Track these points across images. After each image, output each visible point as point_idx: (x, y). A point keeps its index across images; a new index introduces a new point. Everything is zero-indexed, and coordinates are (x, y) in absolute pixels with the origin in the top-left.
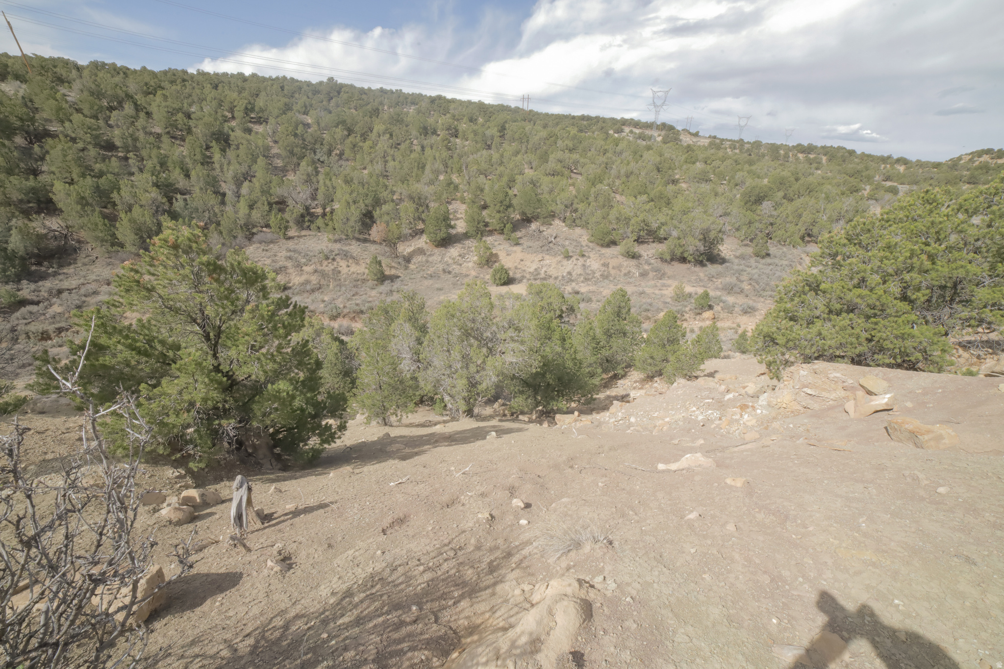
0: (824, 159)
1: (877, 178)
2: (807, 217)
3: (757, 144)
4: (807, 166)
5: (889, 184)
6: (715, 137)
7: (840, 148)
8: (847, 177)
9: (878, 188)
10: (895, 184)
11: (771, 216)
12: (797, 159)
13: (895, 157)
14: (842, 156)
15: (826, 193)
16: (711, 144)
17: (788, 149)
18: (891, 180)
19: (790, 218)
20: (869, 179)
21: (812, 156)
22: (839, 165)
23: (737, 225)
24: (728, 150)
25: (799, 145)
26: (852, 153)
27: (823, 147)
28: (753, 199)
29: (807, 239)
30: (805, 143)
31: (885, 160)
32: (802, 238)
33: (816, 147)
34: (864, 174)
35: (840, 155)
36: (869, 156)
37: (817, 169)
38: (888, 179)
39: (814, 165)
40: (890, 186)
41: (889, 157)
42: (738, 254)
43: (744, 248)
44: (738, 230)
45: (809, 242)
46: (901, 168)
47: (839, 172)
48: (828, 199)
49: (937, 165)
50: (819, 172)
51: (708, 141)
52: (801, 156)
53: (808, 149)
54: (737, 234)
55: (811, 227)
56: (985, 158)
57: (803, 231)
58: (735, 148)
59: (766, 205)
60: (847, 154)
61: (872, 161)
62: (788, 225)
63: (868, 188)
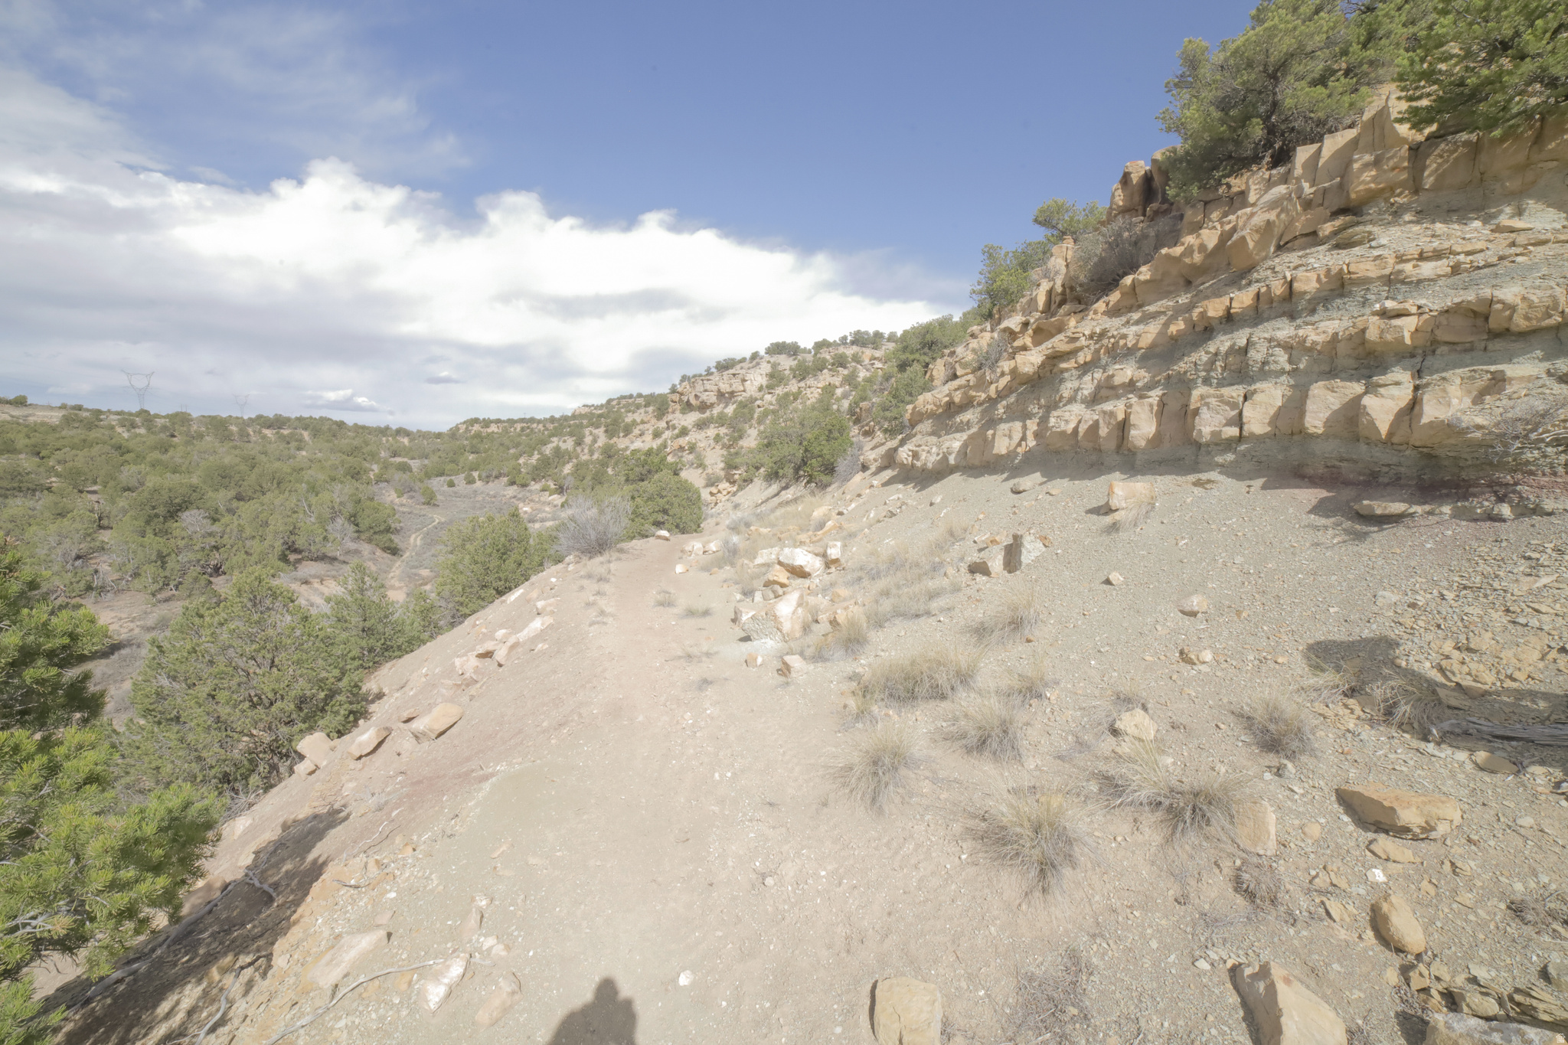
0: (306, 435)
1: (383, 454)
2: (278, 524)
3: (181, 419)
4: (283, 446)
5: (398, 460)
6: (79, 408)
7: (323, 420)
8: (345, 457)
9: (386, 466)
10: (405, 460)
11: (210, 534)
12: (264, 437)
13: (394, 427)
14: (330, 429)
15: (308, 483)
16: (67, 421)
17: (244, 424)
18: (400, 456)
19: (248, 532)
20: (373, 456)
21: (286, 432)
22: (328, 441)
23: (130, 567)
24: (119, 430)
25: (260, 417)
26: (341, 425)
27: (300, 419)
28: (161, 510)
29: (292, 557)
30: (270, 414)
31: (384, 431)
32: (284, 558)
33: (289, 419)
34: (365, 451)
35: (325, 428)
36: (364, 428)
37: (299, 449)
38: (395, 454)
39: (293, 444)
40: (400, 464)
41: (387, 428)
42: (150, 622)
43: (165, 606)
44: (136, 575)
45: (299, 561)
46: (406, 441)
47: (332, 451)
48: (313, 489)
49: (439, 435)
50: (304, 453)
51: (60, 414)
52: (268, 432)
53: (278, 423)
54: (137, 583)
55: (292, 538)
56: (476, 427)
57: (279, 546)
58: (133, 426)
59: (192, 519)
60: (334, 427)
61: (369, 434)
62: (248, 543)
63: (375, 467)
